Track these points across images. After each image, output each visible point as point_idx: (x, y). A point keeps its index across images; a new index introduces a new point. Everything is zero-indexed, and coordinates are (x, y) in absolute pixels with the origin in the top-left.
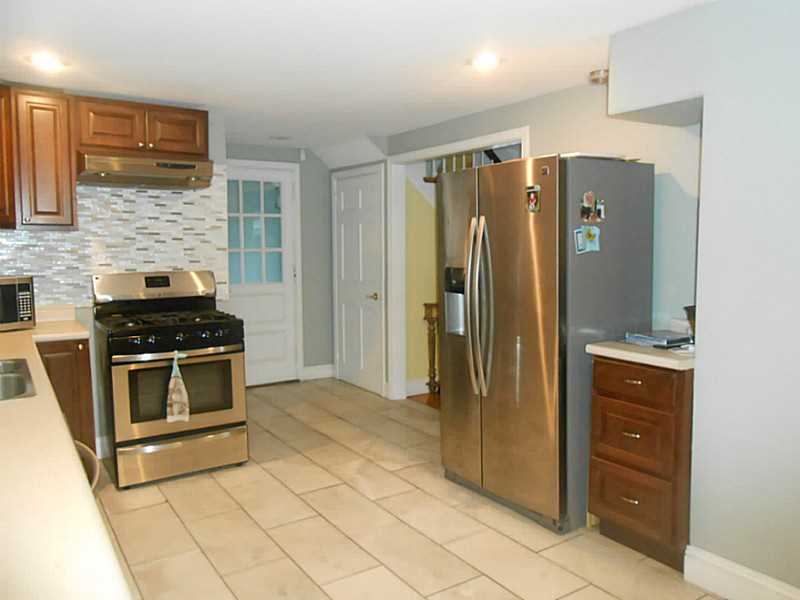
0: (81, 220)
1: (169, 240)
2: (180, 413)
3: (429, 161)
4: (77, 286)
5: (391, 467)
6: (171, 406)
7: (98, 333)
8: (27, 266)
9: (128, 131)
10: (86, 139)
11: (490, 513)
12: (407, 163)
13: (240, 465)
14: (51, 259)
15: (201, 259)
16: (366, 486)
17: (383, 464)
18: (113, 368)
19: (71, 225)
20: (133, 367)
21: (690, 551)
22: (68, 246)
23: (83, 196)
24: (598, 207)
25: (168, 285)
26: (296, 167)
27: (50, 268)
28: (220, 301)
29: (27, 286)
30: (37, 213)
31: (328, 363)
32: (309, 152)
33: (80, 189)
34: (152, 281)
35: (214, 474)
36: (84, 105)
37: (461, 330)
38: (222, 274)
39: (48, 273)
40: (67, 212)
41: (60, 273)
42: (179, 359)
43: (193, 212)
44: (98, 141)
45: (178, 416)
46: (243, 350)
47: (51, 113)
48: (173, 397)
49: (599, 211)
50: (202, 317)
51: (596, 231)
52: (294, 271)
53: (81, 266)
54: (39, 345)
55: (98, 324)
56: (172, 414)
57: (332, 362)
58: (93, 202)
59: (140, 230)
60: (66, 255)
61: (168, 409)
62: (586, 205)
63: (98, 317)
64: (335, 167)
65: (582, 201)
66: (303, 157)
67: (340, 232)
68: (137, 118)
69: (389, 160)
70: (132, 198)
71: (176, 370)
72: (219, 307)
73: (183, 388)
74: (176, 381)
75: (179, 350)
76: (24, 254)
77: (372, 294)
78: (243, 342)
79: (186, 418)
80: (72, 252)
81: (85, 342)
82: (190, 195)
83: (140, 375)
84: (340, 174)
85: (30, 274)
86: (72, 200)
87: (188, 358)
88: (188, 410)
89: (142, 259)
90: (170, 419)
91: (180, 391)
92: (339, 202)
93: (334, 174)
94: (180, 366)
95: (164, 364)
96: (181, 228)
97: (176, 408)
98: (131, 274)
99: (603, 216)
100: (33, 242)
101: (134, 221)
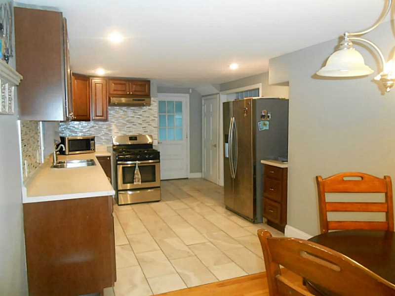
0: (109, 118)
1: (137, 124)
2: (138, 181)
3: (237, 93)
4: (107, 140)
5: (208, 204)
6: (135, 179)
7: (114, 155)
8: (93, 133)
9: (124, 89)
10: (111, 92)
11: (235, 218)
12: (227, 94)
13: (158, 201)
14: (100, 131)
15: (149, 131)
16: (197, 209)
17: (206, 204)
18: (118, 166)
19: (106, 120)
20: (124, 166)
21: (287, 226)
22: (105, 127)
23: (111, 110)
24: (268, 115)
25: (136, 140)
26: (188, 95)
27: (100, 133)
28: (154, 146)
29: (93, 139)
30: (97, 116)
31: (199, 172)
32: (193, 90)
33: (109, 108)
34: (131, 138)
35: (150, 204)
36: (111, 82)
37: (228, 156)
38: (155, 136)
39: (99, 135)
40: (105, 115)
41: (103, 135)
42: (138, 164)
43: (146, 114)
44: (115, 93)
45: (138, 183)
46: (159, 162)
47: (101, 85)
48: (136, 176)
49: (269, 116)
50: (147, 151)
51: (267, 123)
52: (187, 135)
53: (110, 133)
54: (97, 157)
55: (114, 152)
56: (135, 181)
57: (201, 172)
58: (113, 112)
59: (128, 121)
60: (105, 130)
61: (134, 180)
62: (263, 114)
63: (114, 150)
64: (204, 95)
65: (262, 113)
66: (191, 92)
67: (204, 120)
68: (127, 85)
69: (220, 93)
70: (126, 110)
71: (137, 168)
72: (154, 148)
73: (139, 173)
74: (137, 171)
75: (138, 161)
76: (92, 129)
77: (214, 144)
78: (159, 159)
79: (140, 183)
80: (106, 128)
81: (110, 157)
82: (145, 108)
83: (126, 169)
84: (205, 98)
85: (94, 136)
86: (107, 112)
87: (141, 163)
88: (140, 181)
89: (128, 130)
90: (135, 183)
91: (138, 174)
92: (204, 108)
93: (203, 98)
94: (139, 166)
95: (134, 165)
96: (141, 120)
97: (137, 180)
98: (125, 136)
99: (270, 117)
100: (95, 125)
101: (126, 118)
